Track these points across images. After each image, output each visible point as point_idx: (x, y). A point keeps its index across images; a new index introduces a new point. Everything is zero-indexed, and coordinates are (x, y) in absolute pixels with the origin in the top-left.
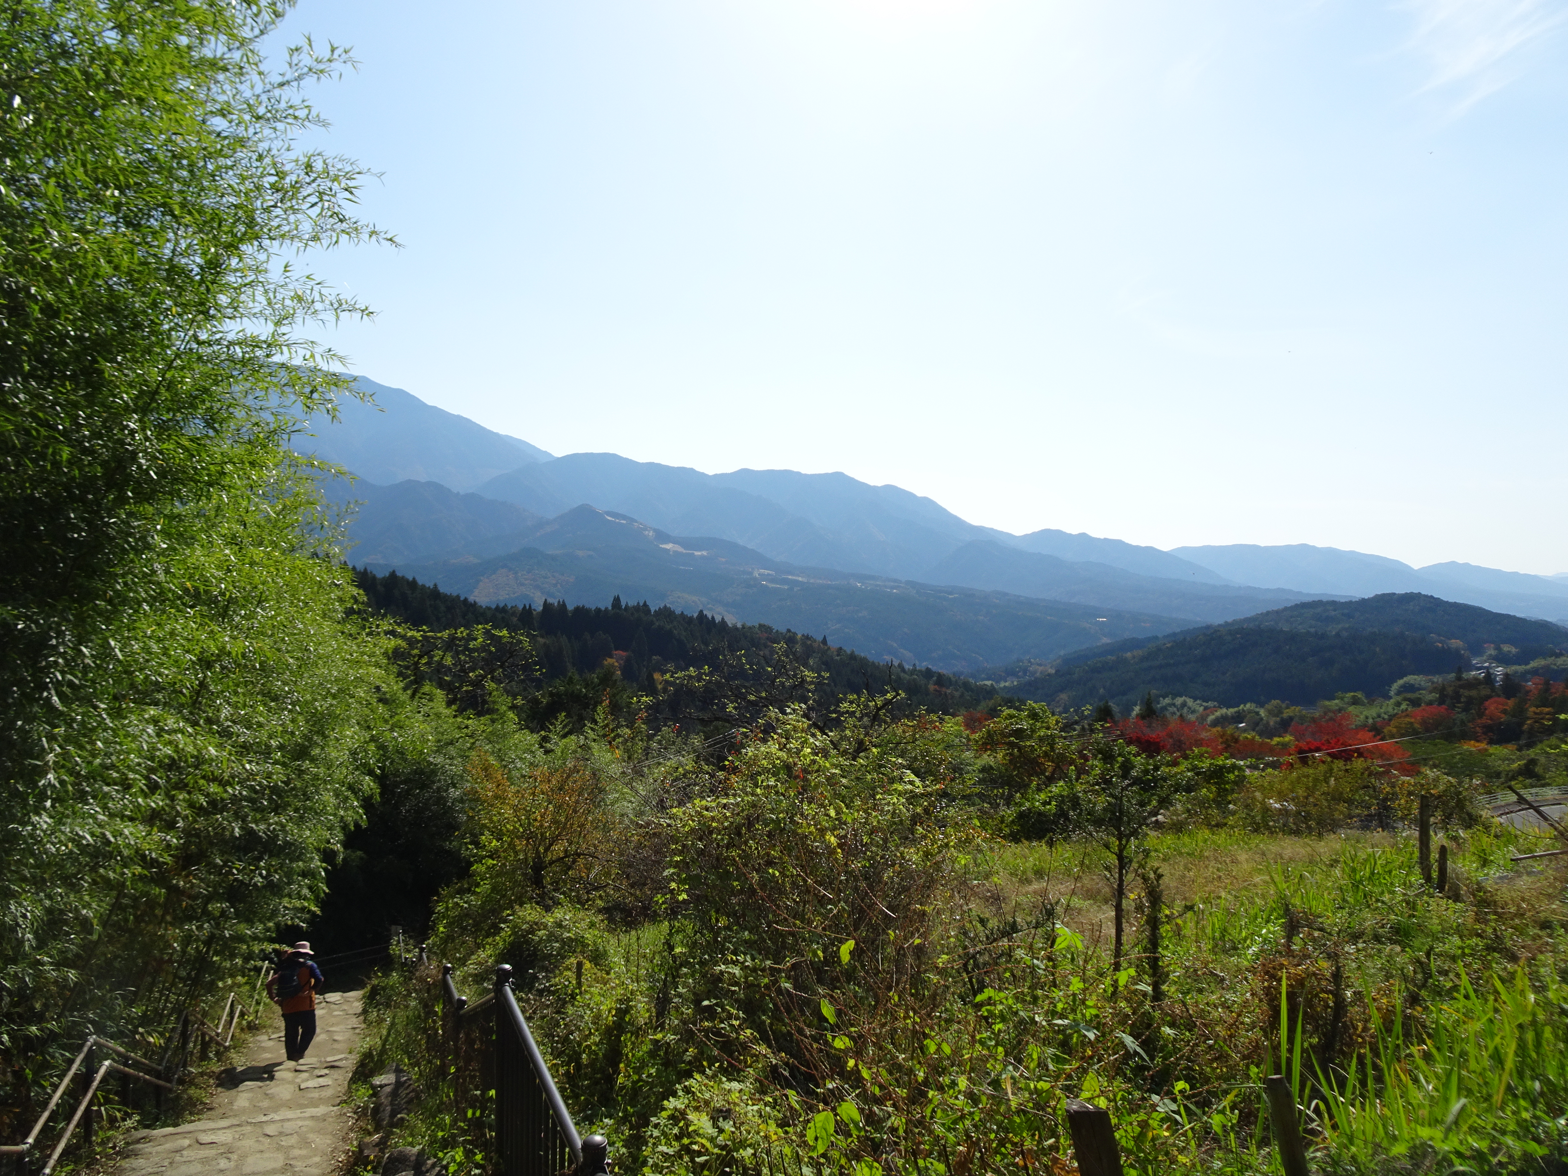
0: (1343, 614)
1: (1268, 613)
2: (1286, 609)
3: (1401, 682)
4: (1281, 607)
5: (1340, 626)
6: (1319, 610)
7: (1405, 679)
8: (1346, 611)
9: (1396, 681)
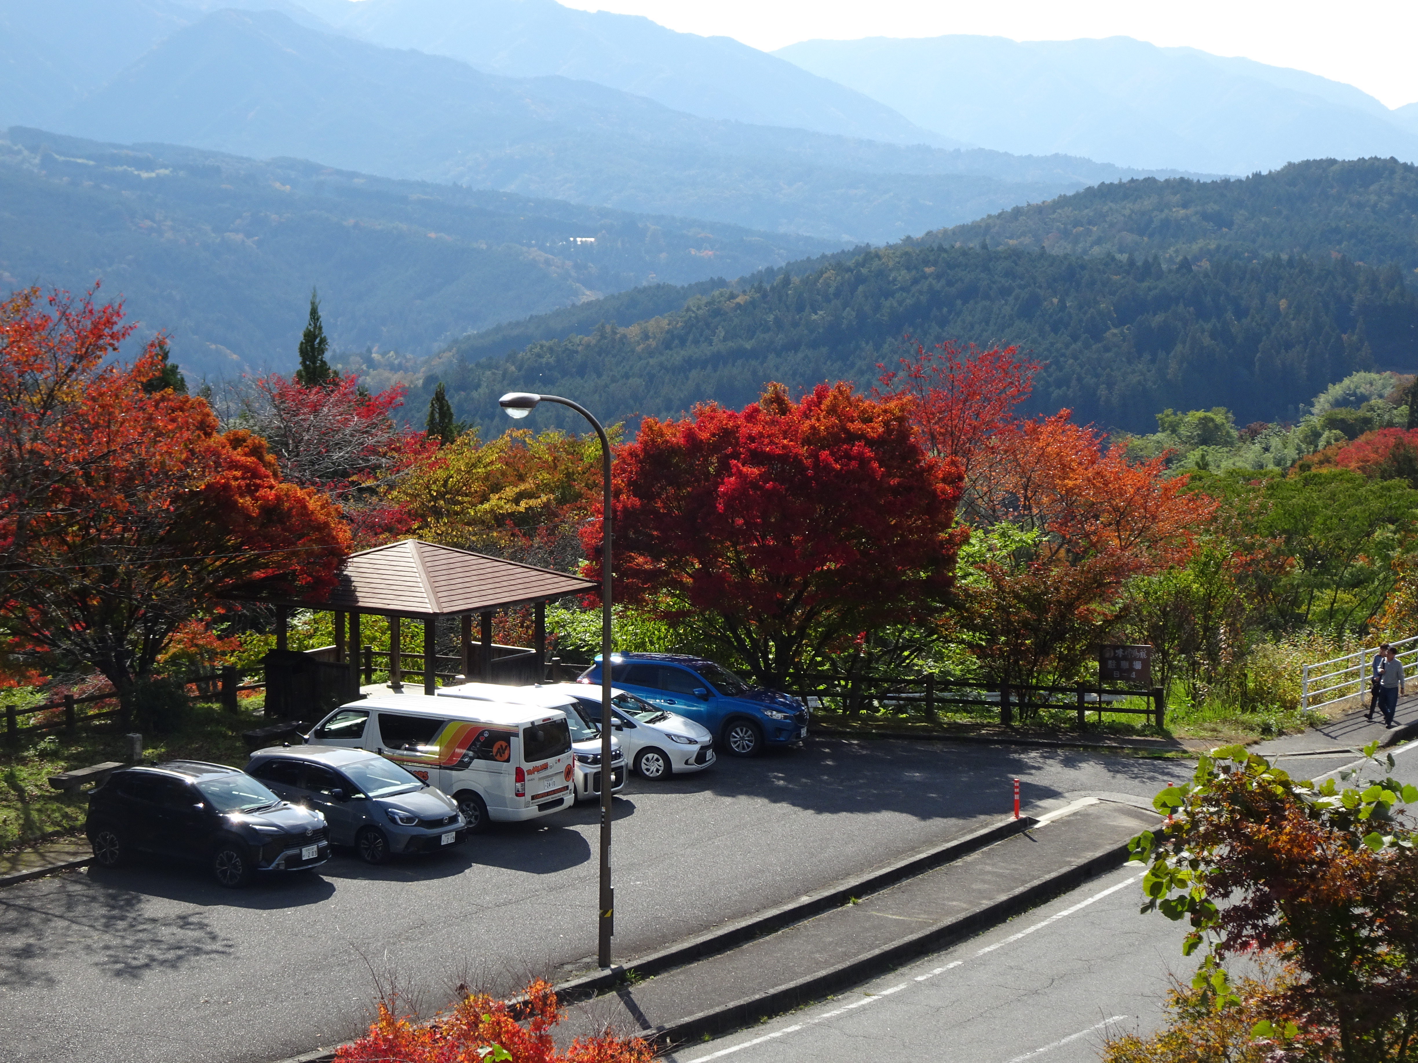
0: (1205, 217)
1: (1017, 212)
2: (1063, 202)
3: (1336, 390)
4: (1050, 197)
5: (1195, 247)
6: (1147, 203)
7: (1346, 381)
8: (1212, 207)
9: (1324, 389)
